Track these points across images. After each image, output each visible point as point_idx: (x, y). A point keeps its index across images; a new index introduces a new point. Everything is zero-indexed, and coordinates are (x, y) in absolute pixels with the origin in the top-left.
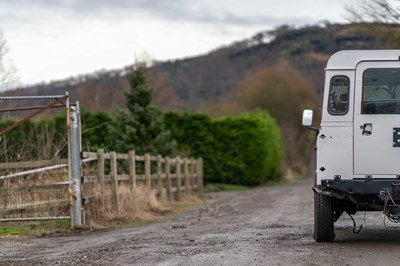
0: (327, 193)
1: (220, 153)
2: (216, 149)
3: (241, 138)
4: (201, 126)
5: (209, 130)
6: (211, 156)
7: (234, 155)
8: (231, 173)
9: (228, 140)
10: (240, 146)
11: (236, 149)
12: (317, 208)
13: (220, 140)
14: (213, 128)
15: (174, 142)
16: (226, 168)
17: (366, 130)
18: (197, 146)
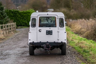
0: (31, 45)
1: (22, 19)
2: (21, 18)
3: (26, 16)
4: (17, 13)
5: (19, 14)
6: (20, 20)
7: (25, 20)
8: (24, 24)
9: (23, 16)
10: (26, 18)
11: (25, 18)
12: (30, 48)
13: (22, 16)
14: (20, 14)
15: (9, 19)
16: (23, 23)
17: (40, 31)
18: (16, 18)
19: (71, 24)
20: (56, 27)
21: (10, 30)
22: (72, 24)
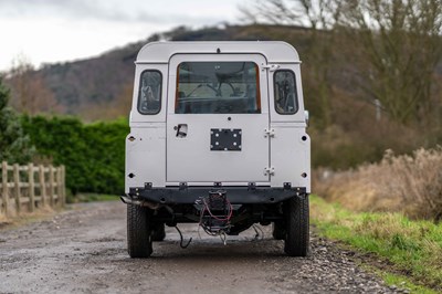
0: (138, 202)
1: (92, 161)
2: (88, 156)
3: (115, 144)
4: (72, 131)
5: (80, 136)
6: (82, 164)
7: (108, 162)
8: (105, 181)
9: (101, 147)
10: (114, 153)
11: (110, 156)
12: (130, 219)
13: (92, 146)
14: (84, 134)
15: (34, 148)
16: (99, 176)
18: (67, 153)
19: (328, 189)
20: (259, 111)
21: (38, 198)
22: (332, 189)
